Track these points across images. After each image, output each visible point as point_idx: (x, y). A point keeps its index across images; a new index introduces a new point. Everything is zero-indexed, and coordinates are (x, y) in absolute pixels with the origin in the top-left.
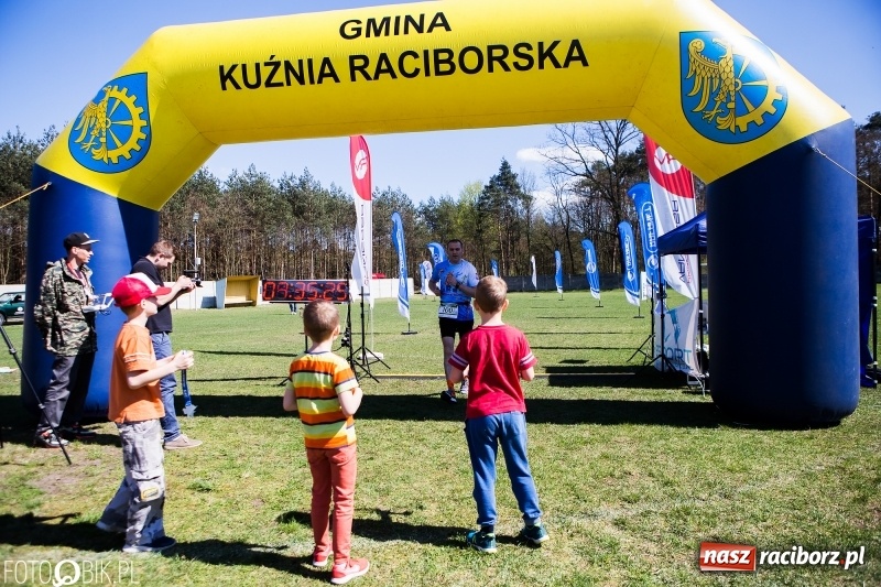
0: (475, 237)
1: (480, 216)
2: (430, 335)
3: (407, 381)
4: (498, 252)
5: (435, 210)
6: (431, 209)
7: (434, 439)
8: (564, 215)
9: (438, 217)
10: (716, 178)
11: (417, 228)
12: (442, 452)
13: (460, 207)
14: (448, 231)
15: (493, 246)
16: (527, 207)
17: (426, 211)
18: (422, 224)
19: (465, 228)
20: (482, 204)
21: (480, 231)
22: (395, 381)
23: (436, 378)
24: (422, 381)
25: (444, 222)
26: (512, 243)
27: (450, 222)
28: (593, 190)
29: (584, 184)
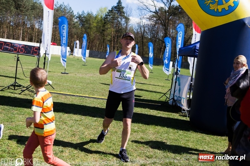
0: (101, 33)
1: (105, 23)
2: (74, 75)
3: (61, 95)
4: (110, 41)
5: (84, 17)
6: (82, 16)
7: (70, 123)
8: (142, 29)
9: (85, 20)
10: (206, 29)
11: (74, 24)
12: (74, 129)
13: (96, 17)
14: (89, 28)
15: (108, 38)
16: (127, 23)
17: (79, 17)
18: (77, 22)
19: (97, 28)
20: (107, 18)
21: (103, 30)
22: (56, 95)
23: (74, 96)
24: (68, 97)
25: (87, 23)
26: (117, 38)
27: (90, 24)
28: (157, 20)
29: (154, 16)
